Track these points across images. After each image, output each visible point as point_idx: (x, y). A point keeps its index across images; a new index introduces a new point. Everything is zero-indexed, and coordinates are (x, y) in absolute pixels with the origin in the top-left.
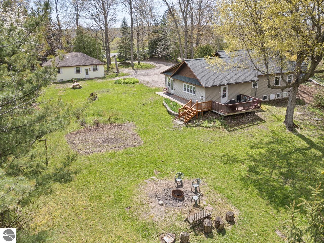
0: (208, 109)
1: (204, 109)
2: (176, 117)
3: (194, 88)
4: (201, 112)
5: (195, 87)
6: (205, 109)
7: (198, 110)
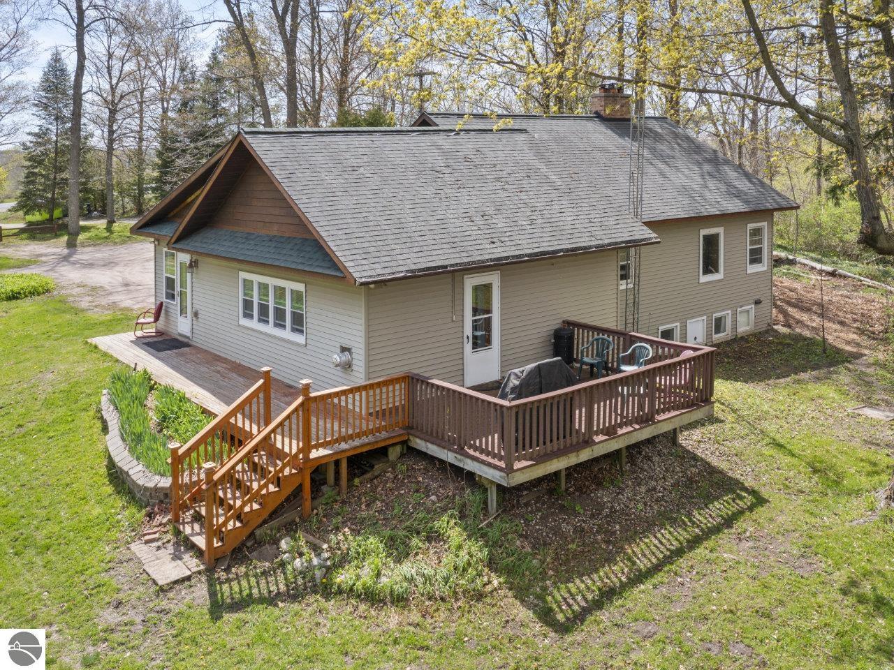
0: (384, 434)
1: (358, 436)
2: (151, 516)
3: (297, 297)
4: (337, 463)
5: (300, 287)
6: (365, 440)
7: (314, 454)
